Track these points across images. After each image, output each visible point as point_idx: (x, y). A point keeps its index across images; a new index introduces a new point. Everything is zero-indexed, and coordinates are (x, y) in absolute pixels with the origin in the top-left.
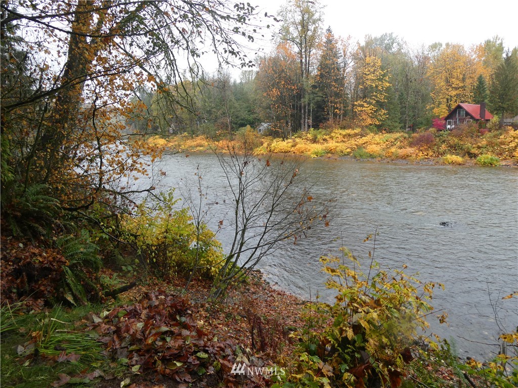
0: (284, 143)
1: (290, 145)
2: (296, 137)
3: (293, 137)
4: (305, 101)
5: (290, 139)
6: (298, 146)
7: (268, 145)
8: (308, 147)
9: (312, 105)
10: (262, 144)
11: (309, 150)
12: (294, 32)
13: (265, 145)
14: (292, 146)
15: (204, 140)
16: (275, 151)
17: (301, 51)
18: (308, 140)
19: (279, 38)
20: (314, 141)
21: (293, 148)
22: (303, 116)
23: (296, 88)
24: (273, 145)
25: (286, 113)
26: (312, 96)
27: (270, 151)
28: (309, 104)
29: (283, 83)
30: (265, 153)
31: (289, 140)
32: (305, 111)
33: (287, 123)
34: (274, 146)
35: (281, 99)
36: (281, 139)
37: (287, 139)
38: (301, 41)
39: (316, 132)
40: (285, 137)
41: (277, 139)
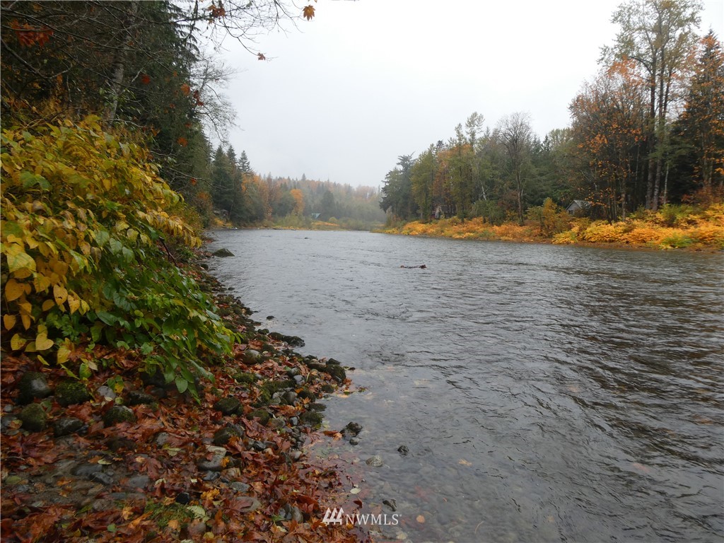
0: (611, 227)
1: (620, 229)
2: (633, 219)
3: (627, 219)
4: (656, 155)
5: (622, 221)
6: (636, 231)
7: (581, 230)
8: (656, 233)
9: (668, 162)
10: (570, 228)
11: (657, 238)
12: (642, 46)
13: (575, 229)
14: (625, 231)
15: (479, 225)
16: (593, 240)
17: (653, 75)
18: (656, 223)
19: (613, 56)
20: (670, 223)
21: (625, 235)
22: (650, 185)
23: (640, 133)
24: (588, 230)
25: (616, 176)
26: (669, 148)
27: (583, 239)
28: (663, 161)
29: (615, 126)
30: (572, 242)
31: (621, 223)
32: (654, 177)
33: (618, 194)
34: (591, 232)
35: (609, 152)
36: (606, 221)
37: (617, 220)
38: (654, 59)
39: (674, 209)
40: (612, 218)
41: (598, 222)
